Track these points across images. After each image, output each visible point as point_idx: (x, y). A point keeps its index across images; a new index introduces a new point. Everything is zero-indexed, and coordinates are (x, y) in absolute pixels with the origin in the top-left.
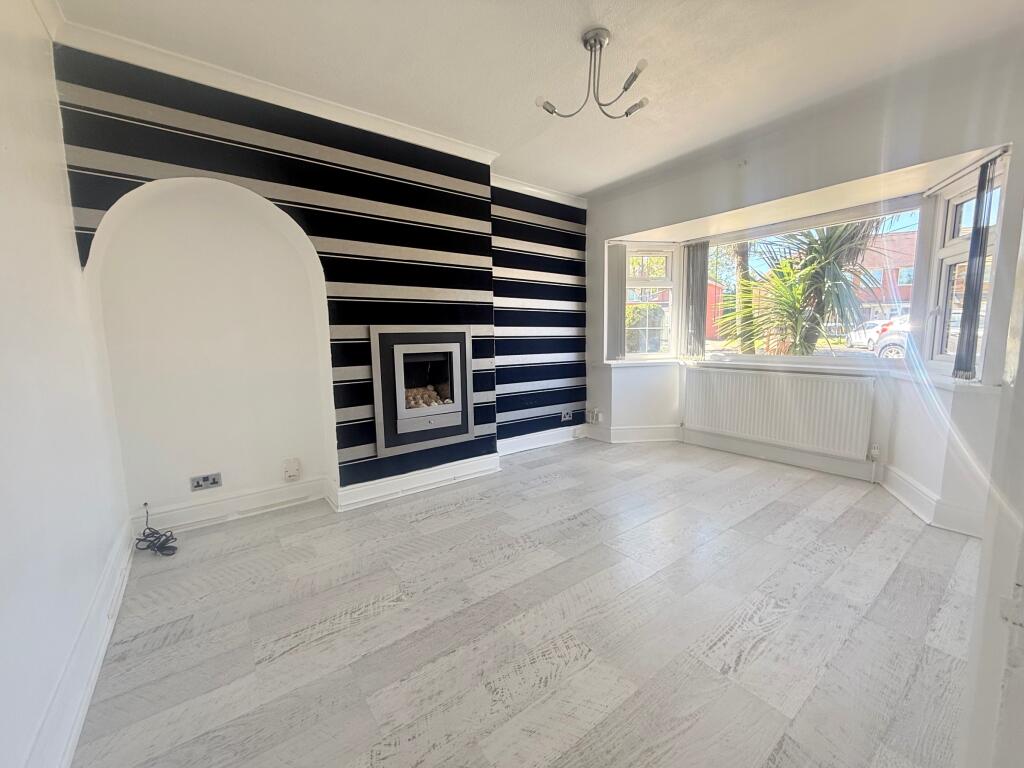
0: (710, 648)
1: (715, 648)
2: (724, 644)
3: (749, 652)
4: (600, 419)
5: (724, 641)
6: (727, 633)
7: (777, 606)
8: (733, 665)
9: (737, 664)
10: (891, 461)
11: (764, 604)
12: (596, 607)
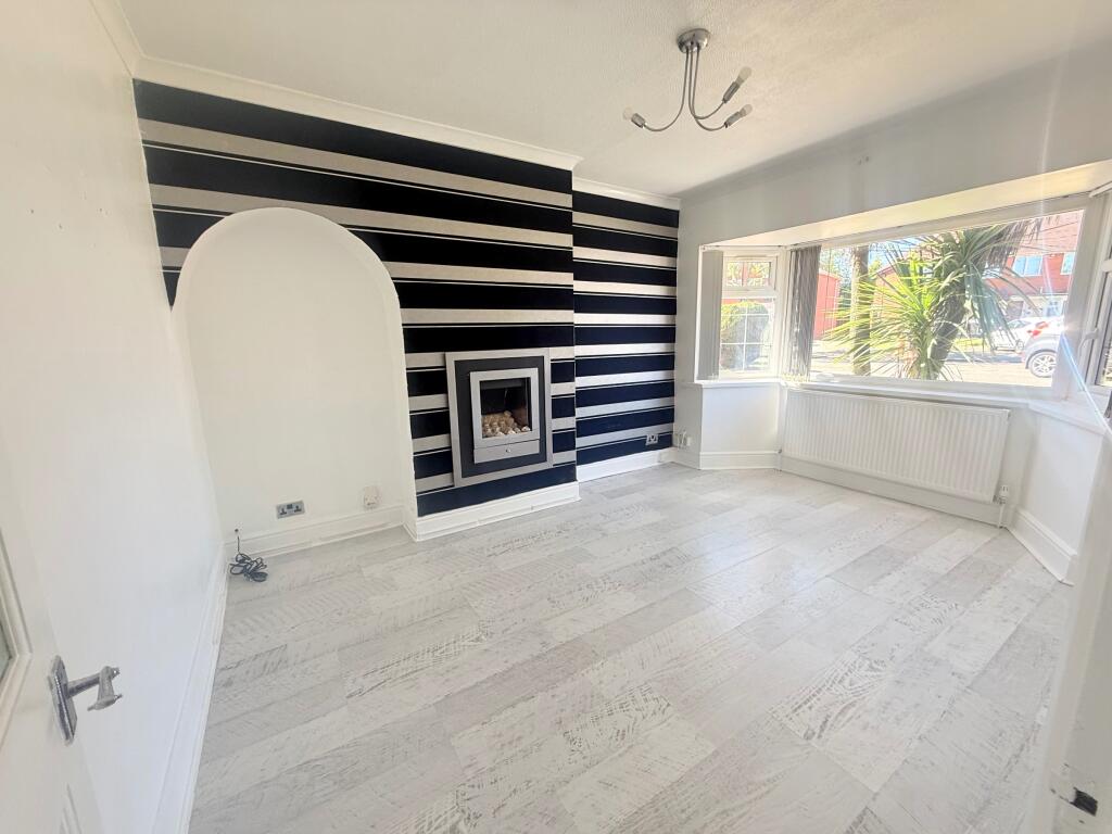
0: (795, 710)
1: (799, 711)
2: (810, 708)
3: (837, 717)
4: (689, 444)
5: (809, 704)
6: (814, 695)
7: (871, 668)
8: (817, 731)
9: (822, 730)
10: (1022, 504)
11: (857, 665)
12: (677, 659)
